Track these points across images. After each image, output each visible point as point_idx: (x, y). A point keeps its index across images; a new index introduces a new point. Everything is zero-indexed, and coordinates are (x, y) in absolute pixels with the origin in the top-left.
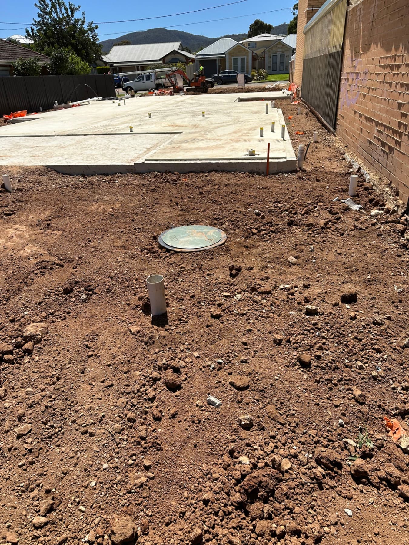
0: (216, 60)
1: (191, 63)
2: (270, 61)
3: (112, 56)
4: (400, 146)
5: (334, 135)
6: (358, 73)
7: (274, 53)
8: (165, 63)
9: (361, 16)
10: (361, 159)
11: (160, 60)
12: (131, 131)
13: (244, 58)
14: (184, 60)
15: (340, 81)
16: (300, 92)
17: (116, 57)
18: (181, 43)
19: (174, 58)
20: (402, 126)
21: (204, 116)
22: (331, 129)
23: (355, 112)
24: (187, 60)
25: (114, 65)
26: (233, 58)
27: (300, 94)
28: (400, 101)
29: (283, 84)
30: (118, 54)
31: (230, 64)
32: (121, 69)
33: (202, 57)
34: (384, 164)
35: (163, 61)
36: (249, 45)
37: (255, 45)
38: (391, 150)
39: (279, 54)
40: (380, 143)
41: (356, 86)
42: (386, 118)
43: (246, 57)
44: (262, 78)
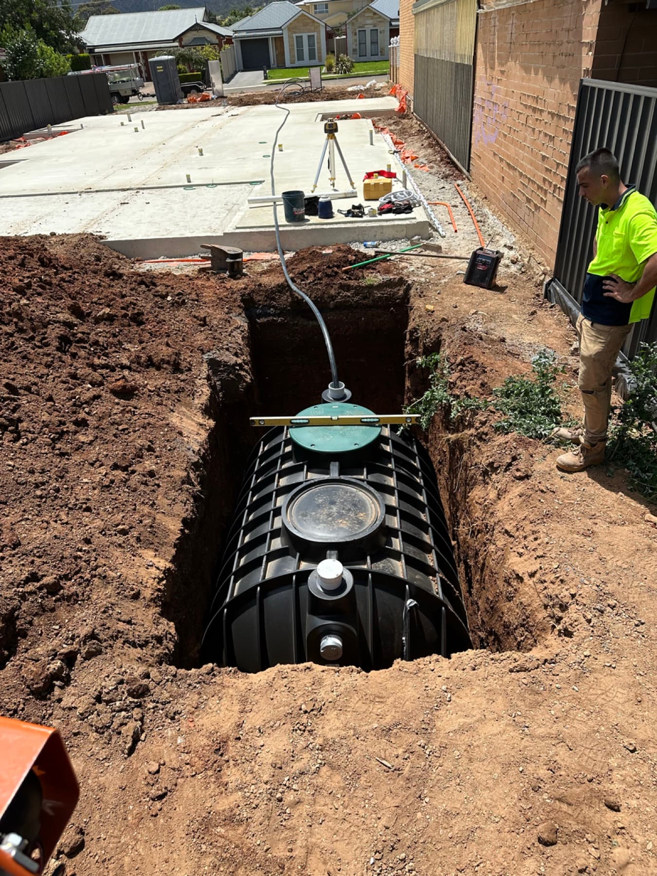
0: (267, 39)
1: (227, 46)
2: (356, 41)
3: (90, 35)
4: (545, 204)
5: (469, 179)
6: (496, 104)
7: (360, 27)
8: (183, 47)
9: (496, 28)
10: (505, 216)
11: (174, 40)
12: (189, 181)
13: (314, 36)
14: (216, 41)
15: (472, 107)
16: (412, 103)
17: (98, 37)
18: (206, 10)
19: (198, 36)
20: (547, 182)
21: (282, 151)
22: (465, 171)
23: (495, 154)
24: (220, 41)
25: (96, 50)
26: (294, 35)
27: (412, 107)
28: (544, 154)
29: (380, 83)
30: (100, 32)
31: (291, 45)
32: (108, 58)
33: (244, 34)
34: (531, 225)
35: (180, 42)
36: (316, 8)
37: (327, 8)
38: (537, 208)
39: (368, 29)
40: (525, 198)
41: (494, 121)
42: (530, 169)
43: (315, 34)
44: (347, 72)
